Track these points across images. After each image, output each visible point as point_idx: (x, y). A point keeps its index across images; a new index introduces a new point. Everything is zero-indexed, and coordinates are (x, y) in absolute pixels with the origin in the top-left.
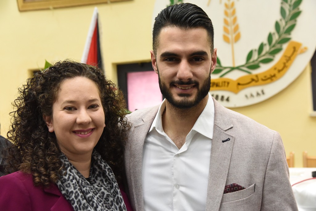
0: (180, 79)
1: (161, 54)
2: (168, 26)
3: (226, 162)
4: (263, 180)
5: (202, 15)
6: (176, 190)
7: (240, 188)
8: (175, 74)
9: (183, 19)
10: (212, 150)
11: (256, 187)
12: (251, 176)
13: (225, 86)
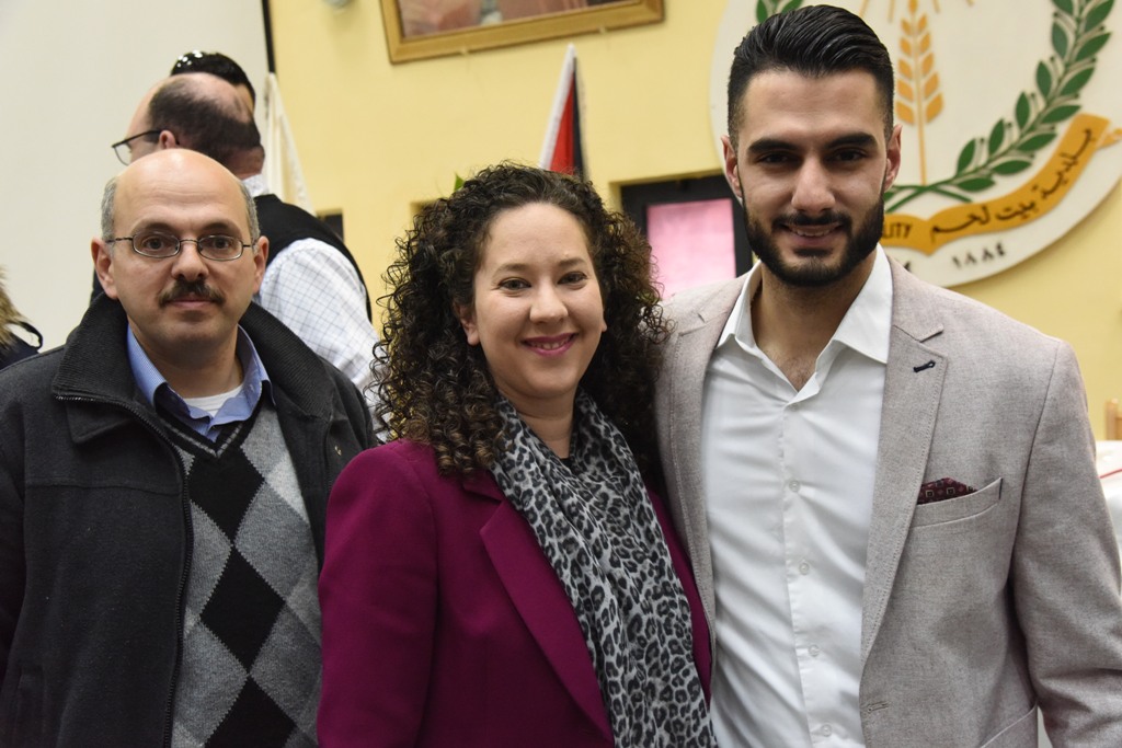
0: (801, 210)
1: (748, 145)
2: (770, 70)
3: (923, 422)
4: (1025, 468)
5: (861, 36)
6: (790, 495)
7: (961, 490)
8: (788, 197)
9: (811, 48)
10: (886, 392)
11: (1004, 487)
12: (991, 460)
13: (898, 234)
